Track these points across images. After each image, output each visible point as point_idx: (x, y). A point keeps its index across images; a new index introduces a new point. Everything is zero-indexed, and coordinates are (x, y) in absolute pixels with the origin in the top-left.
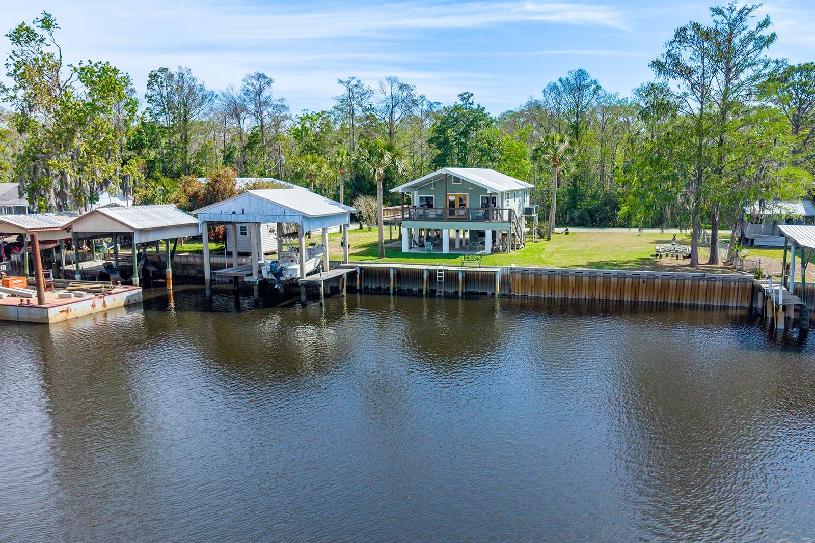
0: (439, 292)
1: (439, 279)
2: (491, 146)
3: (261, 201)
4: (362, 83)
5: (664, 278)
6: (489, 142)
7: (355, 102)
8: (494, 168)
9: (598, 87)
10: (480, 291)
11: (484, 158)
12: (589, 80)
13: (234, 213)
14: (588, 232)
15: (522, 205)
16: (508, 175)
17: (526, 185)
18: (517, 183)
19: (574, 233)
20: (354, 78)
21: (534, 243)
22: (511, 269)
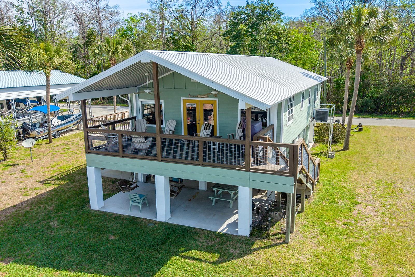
2: (280, 37)
14: (382, 127)
15: (311, 107)
16: (295, 65)
17: (318, 77)
18: (306, 75)
19: (368, 128)
21: (329, 160)
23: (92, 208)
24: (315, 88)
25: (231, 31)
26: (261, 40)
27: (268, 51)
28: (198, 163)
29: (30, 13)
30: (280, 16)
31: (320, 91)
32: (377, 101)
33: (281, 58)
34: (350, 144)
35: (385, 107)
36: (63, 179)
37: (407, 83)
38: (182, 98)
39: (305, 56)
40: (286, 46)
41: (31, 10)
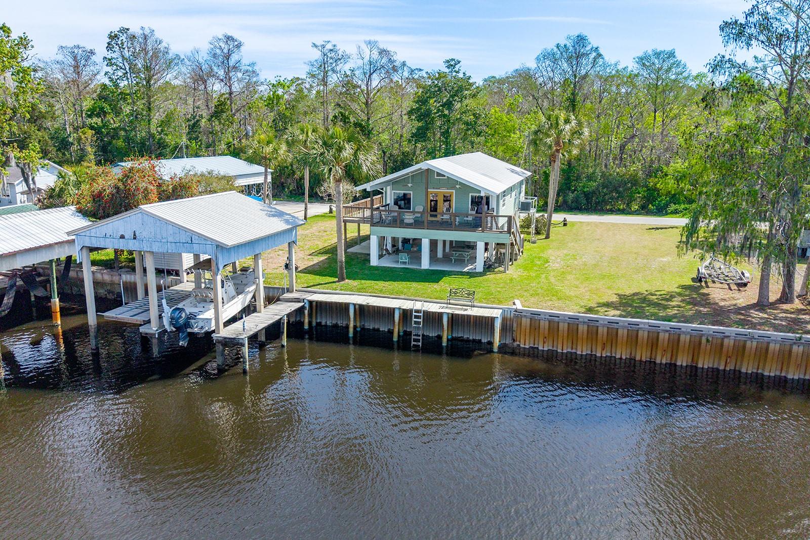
0: (415, 335)
1: (416, 323)
2: (477, 118)
3: (158, 222)
4: (338, 48)
5: (739, 338)
6: (474, 115)
7: (329, 68)
9: (599, 55)
10: (471, 338)
11: (469, 132)
12: (588, 48)
13: (122, 237)
14: (588, 222)
15: (517, 199)
17: (524, 172)
18: (513, 171)
19: (573, 224)
20: (329, 42)
21: (532, 244)
22: (516, 311)
23: (371, 265)
24: (521, 183)
25: (418, 109)
28: (452, 229)
31: (525, 186)
32: (588, 196)
34: (551, 234)
35: (597, 203)
36: (326, 252)
37: (621, 176)
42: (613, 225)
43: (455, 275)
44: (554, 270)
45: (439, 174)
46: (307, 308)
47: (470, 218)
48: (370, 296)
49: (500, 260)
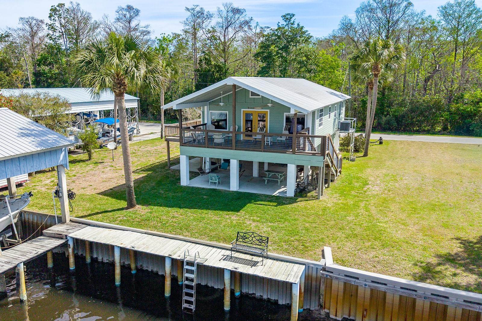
2: (309, 59)
4: (204, 10)
6: (306, 56)
8: (310, 79)
10: (265, 297)
11: (302, 70)
14: (401, 141)
15: (337, 120)
16: (322, 85)
17: (343, 96)
18: (331, 93)
19: (388, 142)
20: (197, 6)
21: (350, 162)
22: (324, 269)
23: (182, 184)
24: (340, 104)
25: (263, 52)
26: (291, 61)
27: (297, 71)
28: (261, 150)
29: (61, 32)
30: (309, 39)
31: (344, 108)
32: (398, 119)
33: (310, 78)
34: (369, 152)
35: (406, 125)
36: (147, 170)
37: (427, 103)
38: (242, 110)
39: (333, 76)
40: (313, 67)
41: (62, 28)
42: (424, 143)
43: (262, 201)
44: (374, 196)
45: (253, 94)
46: (72, 246)
47: (284, 139)
48: (145, 233)
49: (313, 183)
